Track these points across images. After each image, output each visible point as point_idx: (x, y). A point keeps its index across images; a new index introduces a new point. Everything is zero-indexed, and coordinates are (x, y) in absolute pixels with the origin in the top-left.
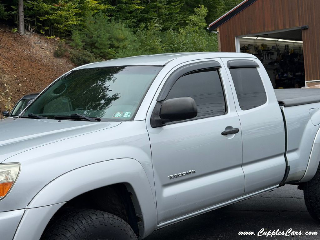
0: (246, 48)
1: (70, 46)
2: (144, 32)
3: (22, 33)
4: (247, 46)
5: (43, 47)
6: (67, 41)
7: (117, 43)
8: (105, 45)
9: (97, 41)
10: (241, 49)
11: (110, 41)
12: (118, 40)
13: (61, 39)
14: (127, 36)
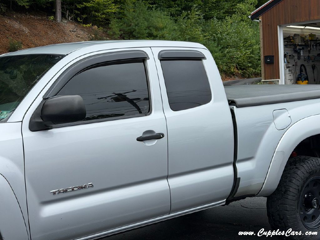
0: (291, 38)
1: (108, 35)
2: (185, 21)
3: (59, 21)
4: (293, 35)
5: (79, 36)
6: (105, 30)
7: (155, 32)
8: (143, 34)
9: (135, 30)
10: (284, 39)
11: (149, 30)
12: (157, 29)
13: (99, 27)
14: (167, 25)
